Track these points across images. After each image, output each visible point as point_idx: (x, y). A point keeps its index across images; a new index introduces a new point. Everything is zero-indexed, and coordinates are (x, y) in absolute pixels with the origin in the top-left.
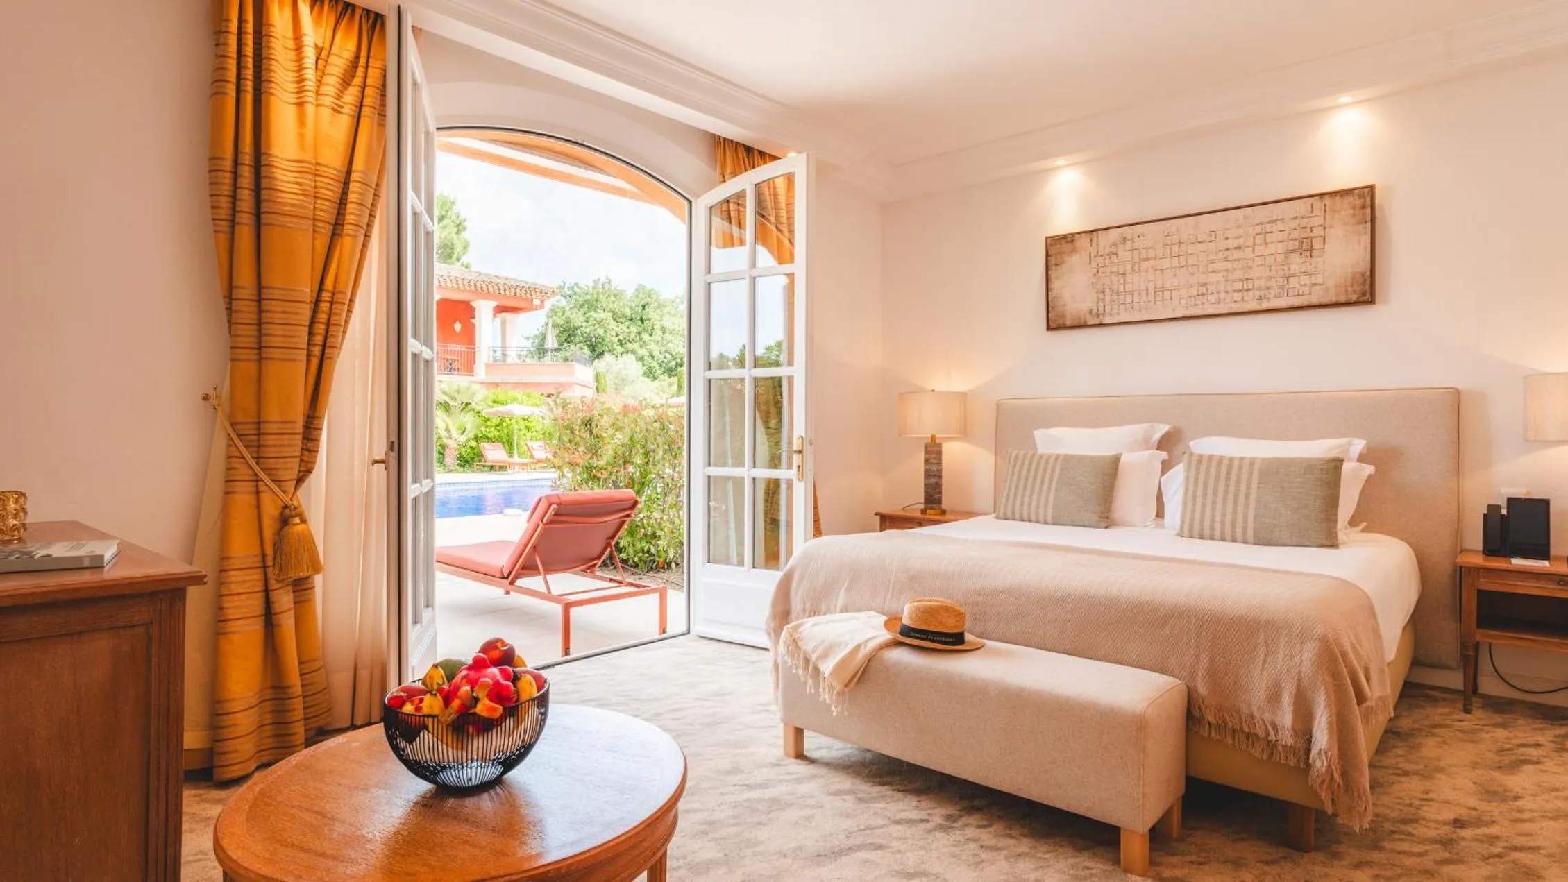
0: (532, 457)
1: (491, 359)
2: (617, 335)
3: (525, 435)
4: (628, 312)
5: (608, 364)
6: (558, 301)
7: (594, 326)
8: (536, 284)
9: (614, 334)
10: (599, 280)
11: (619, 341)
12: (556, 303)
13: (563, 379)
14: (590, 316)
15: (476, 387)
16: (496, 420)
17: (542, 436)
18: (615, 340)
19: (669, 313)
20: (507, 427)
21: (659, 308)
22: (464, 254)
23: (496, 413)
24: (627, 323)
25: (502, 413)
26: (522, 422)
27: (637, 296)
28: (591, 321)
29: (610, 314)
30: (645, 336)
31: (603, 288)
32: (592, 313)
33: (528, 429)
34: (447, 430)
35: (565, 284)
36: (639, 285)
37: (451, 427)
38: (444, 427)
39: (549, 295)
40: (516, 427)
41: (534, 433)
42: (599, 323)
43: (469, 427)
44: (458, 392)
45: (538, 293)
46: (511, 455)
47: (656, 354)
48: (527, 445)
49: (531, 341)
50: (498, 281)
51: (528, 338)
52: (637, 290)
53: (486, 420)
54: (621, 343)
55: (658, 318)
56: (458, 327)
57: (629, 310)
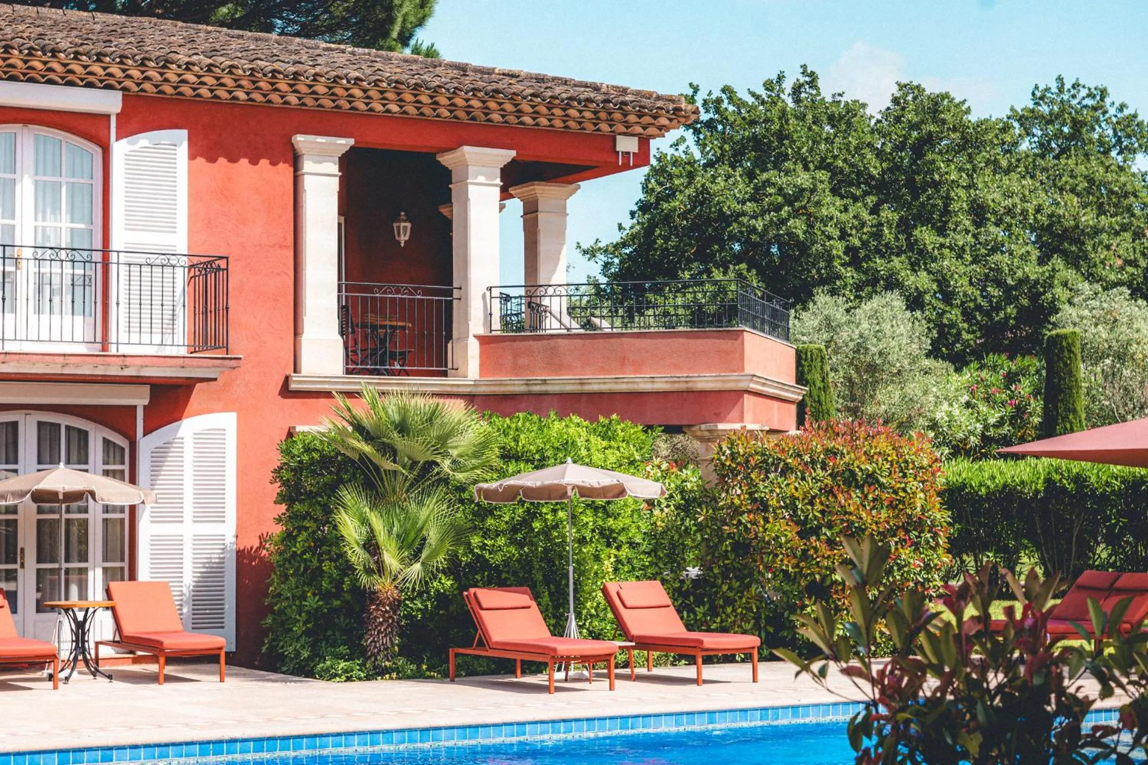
0: (621, 629)
1: (497, 325)
2: (844, 235)
3: (597, 558)
4: (875, 168)
5: (829, 324)
6: (676, 145)
7: (778, 208)
8: (624, 91)
9: (836, 233)
10: (781, 78)
11: (848, 250)
12: (670, 152)
13: (706, 381)
14: (768, 182)
15: (455, 410)
16: (509, 514)
17: (647, 560)
18: (838, 248)
19: (994, 163)
20: (546, 532)
21: (962, 148)
22: (421, 23)
23: (511, 494)
24: (871, 200)
25: (529, 492)
26: (588, 518)
27: (898, 120)
28: (772, 196)
29: (823, 175)
30: (926, 236)
31: (797, 101)
32: (771, 175)
33: (608, 537)
34: (371, 546)
35: (696, 89)
36: (901, 87)
37: (382, 537)
38: (361, 540)
39: (663, 121)
40: (570, 532)
41: (625, 552)
42: (789, 201)
43: (433, 535)
44: (403, 428)
45: (632, 118)
46: (558, 629)
47: (961, 285)
48: (605, 591)
49: (601, 258)
50: (518, 88)
51: (590, 253)
52: (896, 101)
53: (483, 513)
54: (854, 258)
55: (964, 180)
56: (404, 232)
57: (875, 162)
